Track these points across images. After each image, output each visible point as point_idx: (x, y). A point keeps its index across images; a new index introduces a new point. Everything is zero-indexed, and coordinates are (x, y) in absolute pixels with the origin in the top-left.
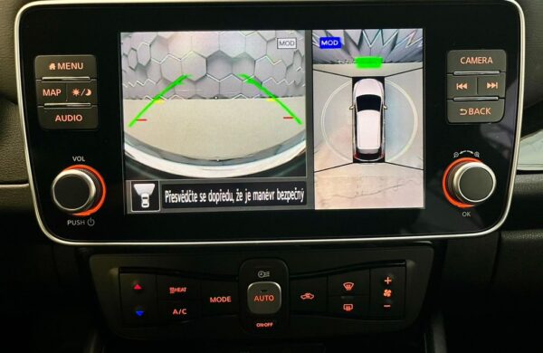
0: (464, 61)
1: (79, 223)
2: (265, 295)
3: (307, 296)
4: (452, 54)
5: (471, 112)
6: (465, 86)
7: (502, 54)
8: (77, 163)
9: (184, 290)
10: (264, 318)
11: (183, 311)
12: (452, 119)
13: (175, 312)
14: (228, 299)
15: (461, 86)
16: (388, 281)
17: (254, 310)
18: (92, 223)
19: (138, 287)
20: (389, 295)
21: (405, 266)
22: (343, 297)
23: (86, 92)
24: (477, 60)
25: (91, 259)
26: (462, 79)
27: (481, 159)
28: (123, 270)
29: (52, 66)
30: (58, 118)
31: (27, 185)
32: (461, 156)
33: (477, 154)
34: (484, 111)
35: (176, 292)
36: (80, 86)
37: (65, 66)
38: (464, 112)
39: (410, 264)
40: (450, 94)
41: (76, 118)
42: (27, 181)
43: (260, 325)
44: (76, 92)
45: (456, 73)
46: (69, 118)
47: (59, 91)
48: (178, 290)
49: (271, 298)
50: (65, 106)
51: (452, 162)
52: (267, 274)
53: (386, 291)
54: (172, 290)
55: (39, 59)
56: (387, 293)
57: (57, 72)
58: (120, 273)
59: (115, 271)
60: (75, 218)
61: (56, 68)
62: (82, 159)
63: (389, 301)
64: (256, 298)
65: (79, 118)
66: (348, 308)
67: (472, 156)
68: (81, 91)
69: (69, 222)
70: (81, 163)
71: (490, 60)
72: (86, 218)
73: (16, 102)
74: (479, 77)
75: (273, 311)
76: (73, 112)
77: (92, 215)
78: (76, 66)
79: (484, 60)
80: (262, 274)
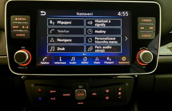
0: (143, 20)
1: (22, 68)
2: (81, 94)
3: (94, 94)
4: (139, 18)
5: (145, 36)
6: (143, 28)
7: (154, 19)
8: (22, 49)
9: (55, 91)
10: (80, 101)
11: (54, 99)
12: (139, 38)
13: (52, 99)
14: (69, 95)
15: (142, 28)
16: (120, 89)
17: (77, 98)
18: (26, 68)
19: (40, 90)
20: (120, 94)
21: (125, 85)
22: (106, 95)
23: (27, 27)
24: (147, 20)
25: (25, 81)
27: (148, 50)
28: (35, 85)
29: (16, 19)
31: (6, 56)
32: (142, 49)
34: (149, 36)
36: (25, 25)
37: (20, 19)
38: (143, 36)
39: (127, 84)
40: (139, 30)
41: (23, 35)
42: (6, 55)
43: (79, 103)
44: (23, 27)
45: (140, 24)
46: (21, 35)
47: (18, 27)
48: (53, 91)
49: (82, 94)
50: (19, 31)
51: (139, 51)
52: (82, 87)
53: (119, 93)
54: (51, 92)
55: (12, 17)
56: (120, 93)
57: (18, 21)
58: (34, 86)
59: (33, 85)
60: (21, 66)
61: (18, 19)
62: (24, 48)
63: (120, 96)
64: (78, 95)
65: (24, 35)
66: (107, 98)
67: (146, 49)
68: (25, 27)
69: (19, 68)
70: (24, 49)
71: (151, 21)
72: (24, 66)
73: (4, 31)
74: (147, 26)
75: (84, 98)
76: (22, 33)
77: (26, 66)
78: (24, 19)
79: (149, 20)
80: (80, 87)
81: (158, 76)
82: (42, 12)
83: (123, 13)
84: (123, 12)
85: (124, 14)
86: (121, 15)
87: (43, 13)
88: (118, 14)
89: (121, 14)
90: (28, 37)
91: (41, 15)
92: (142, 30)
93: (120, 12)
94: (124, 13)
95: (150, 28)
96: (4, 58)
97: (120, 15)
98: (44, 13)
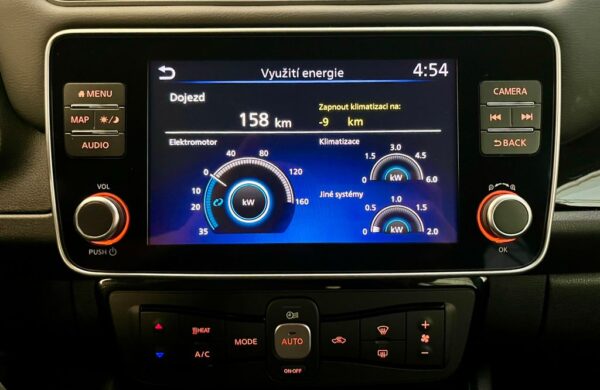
0: (497, 91)
1: (101, 252)
2: (293, 338)
3: (339, 339)
4: (484, 85)
5: (506, 143)
6: (499, 117)
7: (537, 85)
8: (101, 191)
9: (207, 330)
10: (292, 363)
11: (206, 354)
12: (486, 150)
13: (197, 354)
14: (254, 341)
15: (495, 117)
16: (425, 325)
17: (282, 354)
18: (114, 253)
19: (158, 327)
20: (427, 341)
21: (444, 309)
22: (377, 342)
23: (114, 119)
24: (511, 91)
25: (112, 295)
26: (496, 110)
27: (517, 192)
28: (144, 308)
29: (81, 94)
30: (85, 145)
31: (50, 215)
32: (496, 189)
33: (513, 187)
34: (519, 143)
35: (199, 334)
36: (108, 114)
37: (94, 94)
38: (498, 143)
39: (450, 307)
40: (483, 126)
41: (104, 145)
42: (50, 211)
43: (288, 371)
44: (104, 120)
45: (489, 104)
46: (95, 145)
47: (87, 118)
48: (201, 330)
49: (299, 341)
50: (91, 133)
51: (486, 195)
52: (296, 315)
53: (423, 336)
54: (195, 330)
55: (68, 87)
56: (425, 338)
57: (86, 100)
58: (140, 311)
59: (135, 309)
60: (97, 247)
61: (86, 95)
62: (107, 187)
63: (427, 348)
64: (284, 341)
65: (106, 145)
66: (383, 354)
67: (508, 189)
68: (109, 119)
69: (90, 251)
70: (106, 191)
71: (525, 91)
72: (107, 248)
73: (43, 131)
74: (513, 108)
75: (303, 355)
76: (100, 139)
77: (114, 245)
78: (104, 94)
79: (518, 90)
80: (291, 315)
81: (560, 281)
82: (163, 69)
83: (431, 69)
84: (431, 65)
85: (433, 72)
86: (423, 75)
87: (167, 72)
88: (415, 72)
89: (423, 69)
90: (120, 151)
91: (161, 78)
92: (496, 124)
93: (419, 65)
94: (433, 67)
95: (523, 117)
96: (44, 219)
97: (420, 73)
98: (169, 73)
